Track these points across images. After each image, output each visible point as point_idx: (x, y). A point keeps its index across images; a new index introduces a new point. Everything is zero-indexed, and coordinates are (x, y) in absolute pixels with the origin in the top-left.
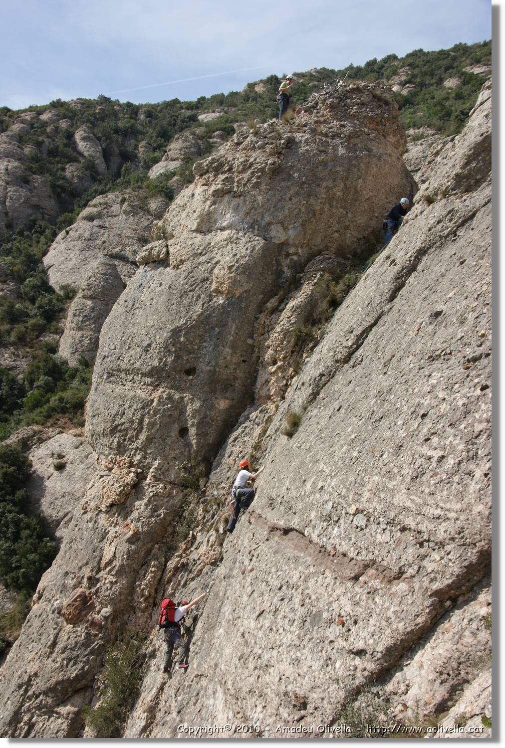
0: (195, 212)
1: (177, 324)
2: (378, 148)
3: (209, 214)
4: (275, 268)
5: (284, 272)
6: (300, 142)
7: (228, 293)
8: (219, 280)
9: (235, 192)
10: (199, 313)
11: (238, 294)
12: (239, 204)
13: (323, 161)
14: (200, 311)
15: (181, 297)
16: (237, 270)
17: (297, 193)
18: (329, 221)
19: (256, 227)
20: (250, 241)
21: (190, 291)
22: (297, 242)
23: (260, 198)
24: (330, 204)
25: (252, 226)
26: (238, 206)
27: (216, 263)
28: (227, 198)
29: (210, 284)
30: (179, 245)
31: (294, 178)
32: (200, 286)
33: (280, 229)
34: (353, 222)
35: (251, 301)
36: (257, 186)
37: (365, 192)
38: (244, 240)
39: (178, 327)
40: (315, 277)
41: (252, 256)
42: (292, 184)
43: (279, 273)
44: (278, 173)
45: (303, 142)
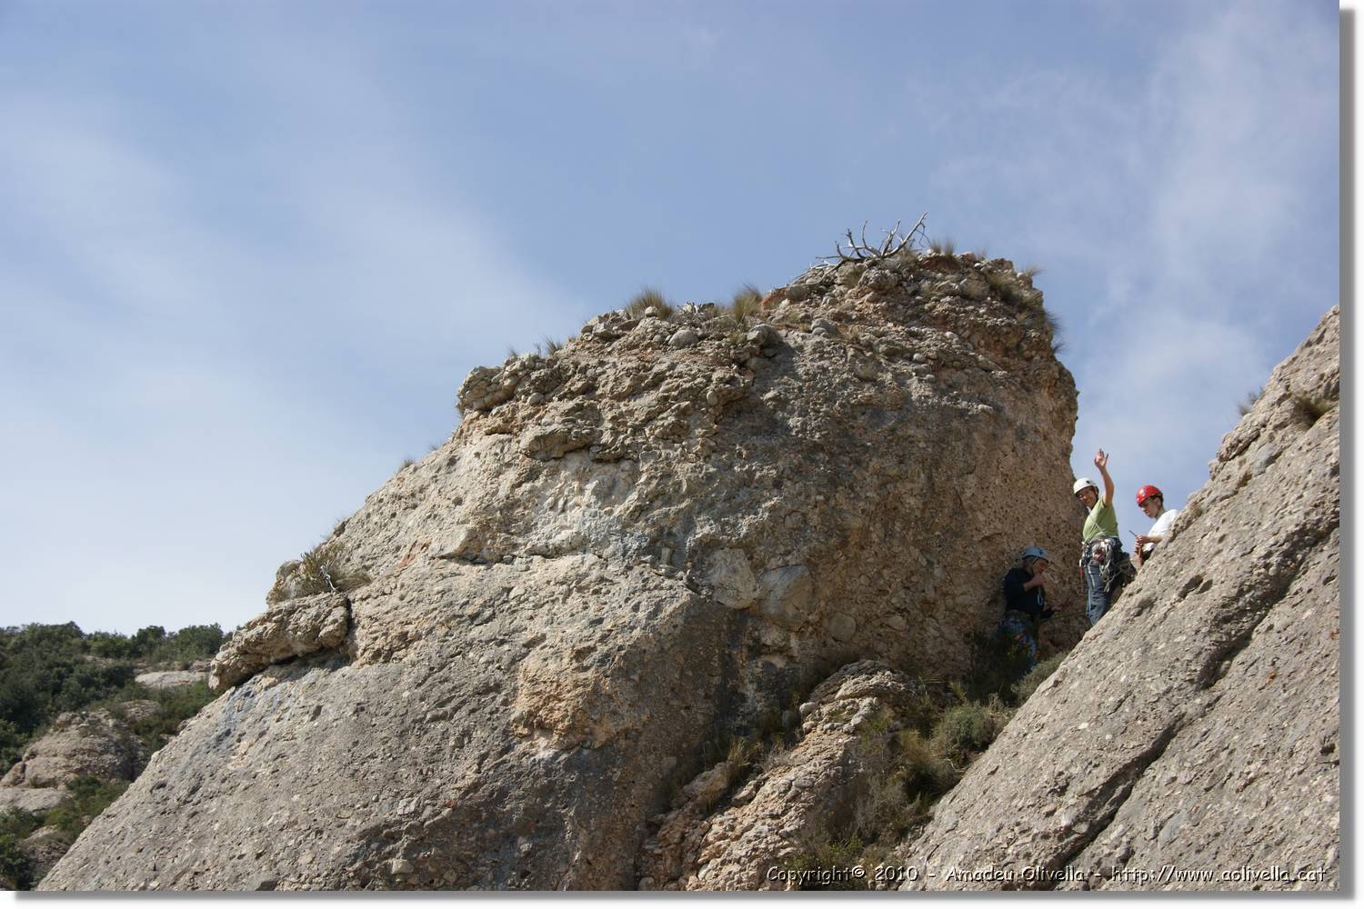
0: (459, 502)
1: (381, 814)
2: (1014, 408)
3: (511, 505)
4: (716, 680)
5: (743, 698)
6: (801, 348)
7: (570, 729)
8: (541, 687)
9: (605, 446)
10: (468, 782)
11: (601, 737)
12: (614, 483)
13: (866, 405)
14: (471, 777)
15: (402, 735)
16: (602, 661)
17: (797, 471)
18: (879, 573)
19: (666, 552)
20: (644, 589)
21: (435, 719)
22: (791, 611)
23: (683, 471)
24: (885, 525)
25: (652, 548)
26: (611, 488)
27: (530, 645)
28: (575, 462)
29: (505, 703)
30: (397, 593)
31: (789, 429)
32: (473, 705)
33: (742, 563)
34: (945, 594)
35: (638, 769)
36: (675, 434)
37: (981, 518)
38: (625, 584)
39: (387, 825)
40: (853, 712)
41: (654, 629)
42: (784, 445)
43: (729, 700)
44: (739, 412)
45: (808, 349)
